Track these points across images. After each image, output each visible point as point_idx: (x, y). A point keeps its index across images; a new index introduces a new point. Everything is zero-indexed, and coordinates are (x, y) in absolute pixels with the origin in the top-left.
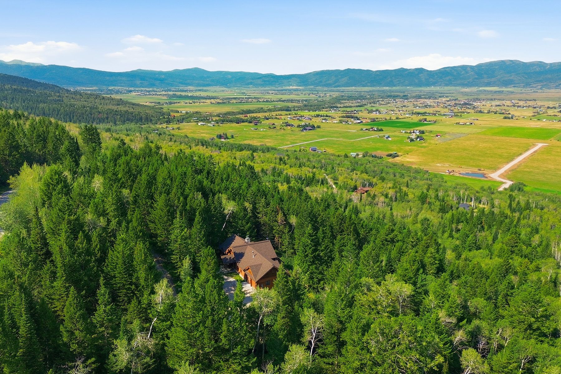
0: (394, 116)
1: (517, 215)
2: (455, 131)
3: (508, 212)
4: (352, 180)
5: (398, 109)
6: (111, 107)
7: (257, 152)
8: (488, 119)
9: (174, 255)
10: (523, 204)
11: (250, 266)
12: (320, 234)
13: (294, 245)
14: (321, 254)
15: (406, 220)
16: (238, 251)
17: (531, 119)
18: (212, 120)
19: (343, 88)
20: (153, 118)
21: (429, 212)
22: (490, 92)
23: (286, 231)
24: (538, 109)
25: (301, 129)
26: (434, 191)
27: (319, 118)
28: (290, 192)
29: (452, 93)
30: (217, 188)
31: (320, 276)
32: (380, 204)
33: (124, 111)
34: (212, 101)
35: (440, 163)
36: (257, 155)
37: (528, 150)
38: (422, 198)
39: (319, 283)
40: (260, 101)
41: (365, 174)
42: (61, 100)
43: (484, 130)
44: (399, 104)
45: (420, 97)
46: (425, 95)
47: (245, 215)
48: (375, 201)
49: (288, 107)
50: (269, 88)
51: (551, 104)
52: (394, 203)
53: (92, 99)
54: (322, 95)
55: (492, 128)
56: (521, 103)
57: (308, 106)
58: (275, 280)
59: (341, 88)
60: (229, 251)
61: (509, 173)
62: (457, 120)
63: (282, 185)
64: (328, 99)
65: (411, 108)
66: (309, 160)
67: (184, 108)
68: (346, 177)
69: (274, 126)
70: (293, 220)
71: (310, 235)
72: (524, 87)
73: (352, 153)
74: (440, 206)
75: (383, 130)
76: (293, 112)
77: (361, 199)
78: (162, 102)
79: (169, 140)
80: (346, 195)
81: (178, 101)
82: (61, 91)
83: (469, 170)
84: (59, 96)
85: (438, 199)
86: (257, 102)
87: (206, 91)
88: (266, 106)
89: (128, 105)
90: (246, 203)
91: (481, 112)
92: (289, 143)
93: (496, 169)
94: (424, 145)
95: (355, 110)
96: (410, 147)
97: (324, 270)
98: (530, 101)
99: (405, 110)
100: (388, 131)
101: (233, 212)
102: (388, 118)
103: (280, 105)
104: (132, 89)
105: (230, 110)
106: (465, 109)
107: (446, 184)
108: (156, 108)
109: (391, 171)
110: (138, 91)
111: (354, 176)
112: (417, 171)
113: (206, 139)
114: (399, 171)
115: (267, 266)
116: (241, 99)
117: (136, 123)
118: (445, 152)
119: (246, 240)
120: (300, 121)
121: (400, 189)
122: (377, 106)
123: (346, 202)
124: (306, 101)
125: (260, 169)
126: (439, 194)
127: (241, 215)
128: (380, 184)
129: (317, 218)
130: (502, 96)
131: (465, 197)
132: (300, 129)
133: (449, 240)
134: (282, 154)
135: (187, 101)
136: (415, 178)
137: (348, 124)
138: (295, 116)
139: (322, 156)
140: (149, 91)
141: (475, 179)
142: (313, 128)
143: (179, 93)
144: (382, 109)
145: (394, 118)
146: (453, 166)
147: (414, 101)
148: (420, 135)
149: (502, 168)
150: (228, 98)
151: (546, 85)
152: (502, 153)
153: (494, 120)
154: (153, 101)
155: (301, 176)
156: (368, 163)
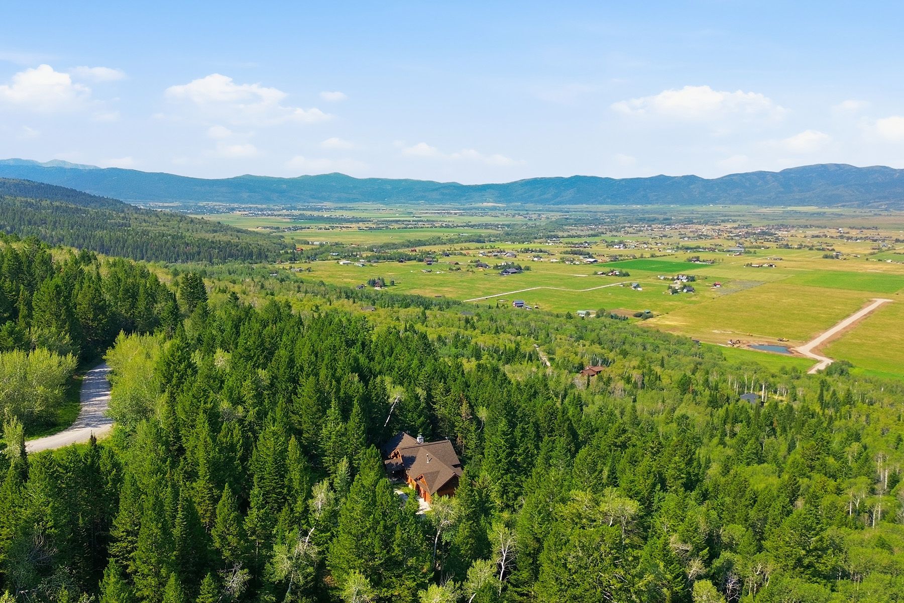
0: (647, 252)
1: (830, 412)
2: (746, 278)
3: (817, 408)
4: (576, 354)
5: (654, 241)
6: (203, 235)
7: (431, 309)
8: (798, 259)
9: (326, 456)
10: (841, 395)
11: (424, 474)
12: (518, 433)
13: (484, 449)
14: (519, 460)
15: (656, 418)
16: (407, 454)
17: (867, 259)
18: (361, 257)
19: (568, 206)
20: (269, 254)
21: (693, 405)
22: (803, 215)
23: (473, 428)
24: (880, 242)
25: (500, 271)
26: (704, 373)
27: (529, 255)
28: (479, 374)
29: (743, 216)
30: (378, 368)
31: (517, 489)
32: (618, 393)
33: (225, 242)
34: (361, 224)
35: (717, 328)
36: (431, 314)
37: (859, 309)
38: (683, 385)
39: (516, 499)
40: (437, 225)
41: (597, 345)
42: (127, 224)
43: (790, 276)
44: (657, 233)
45: (690, 222)
46: (700, 218)
47: (417, 405)
48: (609, 388)
49: (480, 236)
50: (450, 206)
52: (640, 392)
53: (174, 223)
54: (534, 217)
55: (803, 273)
56: (854, 233)
57: (511, 235)
58: (457, 488)
59: (564, 207)
60: (395, 454)
61: (828, 345)
62: (749, 259)
63: (469, 361)
64: (543, 224)
65: (676, 239)
66: (510, 322)
67: (317, 237)
68: (568, 350)
69: (457, 266)
70: (483, 413)
71: (504, 433)
72: (859, 206)
73: (579, 311)
74: (710, 396)
75: (629, 275)
76: (488, 245)
77: (588, 385)
78: (282, 226)
79: (297, 289)
80: (565, 378)
81: (307, 226)
82: (126, 210)
83: (764, 341)
84: (124, 218)
85: (708, 386)
86: (431, 227)
87: (351, 209)
88: (446, 234)
89: (229, 232)
90: (417, 388)
91: (787, 246)
92: (480, 293)
93: (806, 339)
94: (694, 299)
95: (586, 242)
96: (671, 303)
97: (522, 481)
98: (868, 229)
99: (666, 243)
100: (636, 277)
101: (400, 401)
102: (638, 255)
103: (467, 232)
104: (236, 205)
105: (389, 241)
106: (762, 241)
107: (724, 362)
108: (274, 237)
109: (638, 340)
110: (244, 209)
111: (580, 349)
112: (680, 342)
113: (352, 287)
114: (651, 340)
115: (446, 475)
116: (405, 223)
117: (244, 261)
118: (727, 311)
119: (418, 440)
120: (499, 258)
121: (651, 370)
122: (621, 236)
123: (566, 389)
124: (508, 226)
125: (435, 336)
126: (711, 379)
127: (411, 405)
128: (620, 361)
129: (516, 411)
130: (822, 222)
131: (751, 384)
132: (498, 272)
133: (719, 449)
134: (471, 314)
135: (322, 225)
136: (676, 352)
137: (575, 264)
138: (491, 250)
139: (532, 316)
140: (262, 210)
141: (773, 355)
142: (519, 270)
143: (309, 213)
144: (628, 240)
145: (647, 255)
146: (738, 334)
147: (681, 228)
148: (687, 284)
149: (816, 338)
150: (386, 221)
151: (894, 204)
152: (819, 313)
153: (807, 259)
154: (268, 225)
155: (498, 347)
156: (604, 328)
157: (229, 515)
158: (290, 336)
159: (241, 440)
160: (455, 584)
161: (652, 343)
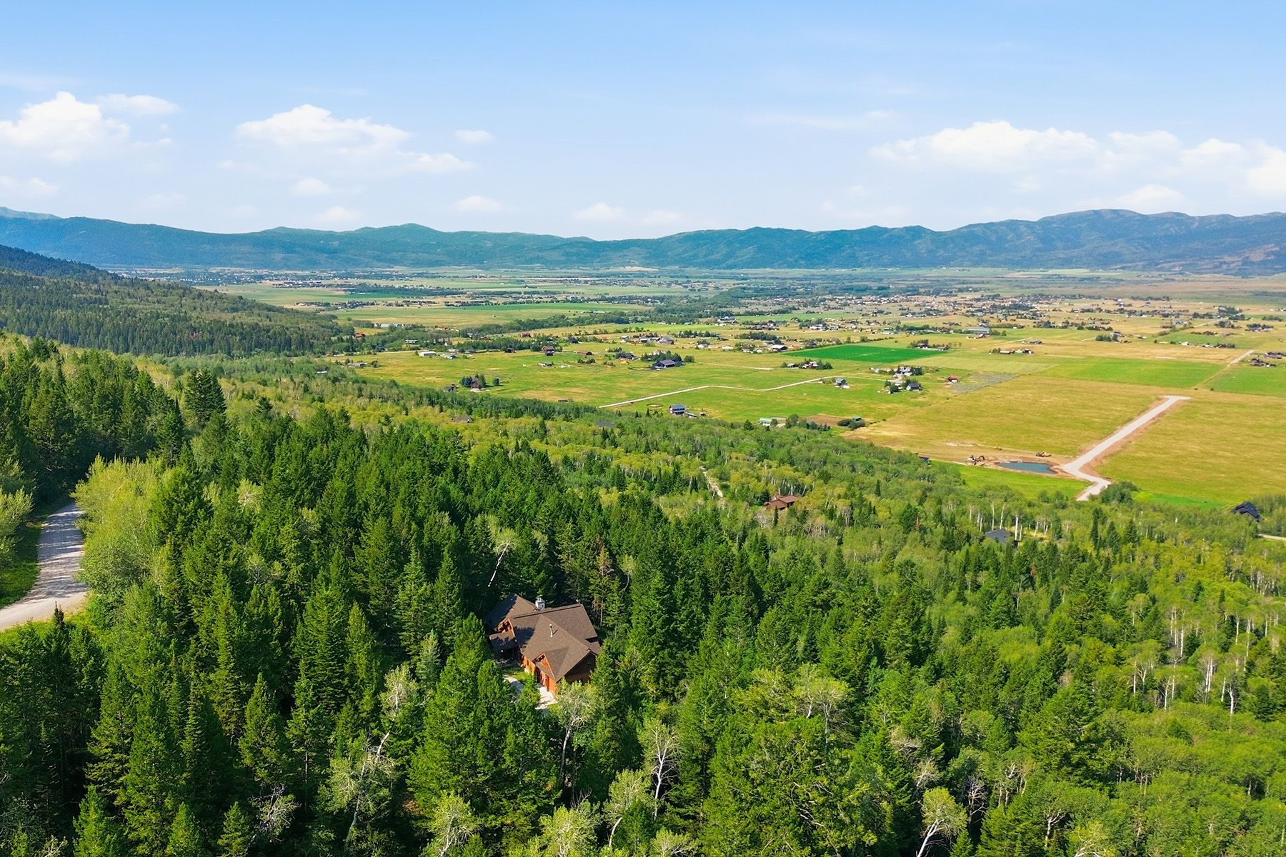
0: (856, 335)
1: (1107, 552)
2: (992, 369)
3: (1089, 548)
4: (759, 479)
5: (866, 318)
6: (217, 315)
7: (553, 419)
8: (1064, 342)
9: (404, 630)
10: (1121, 530)
11: (546, 653)
12: (678, 591)
13: (630, 615)
14: (681, 629)
15: (870, 566)
16: (522, 625)
17: (1156, 342)
18: (451, 345)
19: (745, 271)
20: (315, 342)
21: (921, 546)
22: (1070, 281)
23: (615, 586)
24: (1173, 317)
25: (651, 364)
26: (935, 503)
27: (691, 340)
28: (623, 509)
29: (988, 283)
30: (477, 504)
31: (678, 670)
32: (817, 533)
33: (249, 326)
34: (450, 299)
35: (954, 440)
36: (553, 426)
37: (1145, 410)
38: (907, 519)
39: (677, 684)
40: (559, 299)
41: (788, 466)
42: (103, 301)
43: (1052, 366)
44: (869, 308)
45: (915, 291)
46: (928, 286)
47: (535, 556)
48: (805, 526)
49: (622, 314)
50: (579, 271)
51: (1202, 307)
52: (848, 530)
53: (173, 298)
54: (698, 286)
55: (1070, 361)
56: (1138, 305)
57: (666, 312)
58: (593, 671)
59: (739, 271)
60: (504, 625)
61: (1104, 461)
62: (996, 343)
63: (608, 492)
64: (710, 296)
65: (895, 316)
66: (666, 435)
67: (385, 316)
68: (747, 474)
69: (590, 357)
70: (629, 565)
71: (659, 592)
72: (1144, 269)
73: (762, 419)
74: (944, 535)
75: (831, 368)
76: (633, 326)
77: (776, 522)
78: (333, 301)
79: (357, 392)
80: (744, 513)
81: (371, 300)
82: (100, 279)
83: (1017, 457)
84: (97, 292)
85: (941, 520)
86: (552, 302)
87: (434, 277)
88: (572, 312)
89: (256, 311)
90: (535, 531)
91: (1048, 325)
92: (623, 396)
93: (1075, 453)
94: (921, 399)
95: (771, 322)
96: (889, 406)
97: (685, 659)
98: (1157, 299)
99: (881, 322)
100: (841, 370)
101: (511, 550)
102: (843, 339)
103: (604, 309)
104: (264, 272)
105: (490, 322)
106: (1014, 318)
107: (963, 487)
108: (322, 318)
109: (845, 458)
110: (278, 277)
111: (764, 472)
112: (903, 459)
113: (437, 389)
114: (863, 458)
115: (578, 651)
116: (514, 295)
117: (278, 352)
118: (967, 415)
119: (537, 605)
120: (649, 345)
121: (862, 500)
122: (820, 313)
123: (744, 528)
124: (662, 299)
125: (560, 458)
126: (944, 510)
127: (526, 556)
128: (819, 488)
129: (676, 560)
130: (1096, 290)
131: (999, 517)
132: (647, 364)
133: (956, 607)
134: (609, 425)
135: (392, 300)
136: (897, 474)
137: (755, 353)
138: (638, 334)
139: (696, 427)
140: (303, 278)
141: (1029, 477)
142: (678, 361)
143: (372, 282)
144: (830, 318)
145: (856, 339)
146: (981, 447)
147: (902, 300)
148: (912, 378)
149: (1088, 451)
150: (486, 293)
151: (1191, 264)
152: (1092, 417)
153: (1075, 342)
154: (313, 299)
155: (649, 471)
156: (797, 442)
157: (265, 718)
158: (349, 459)
159: (280, 610)
160: (592, 806)
161: (864, 462)
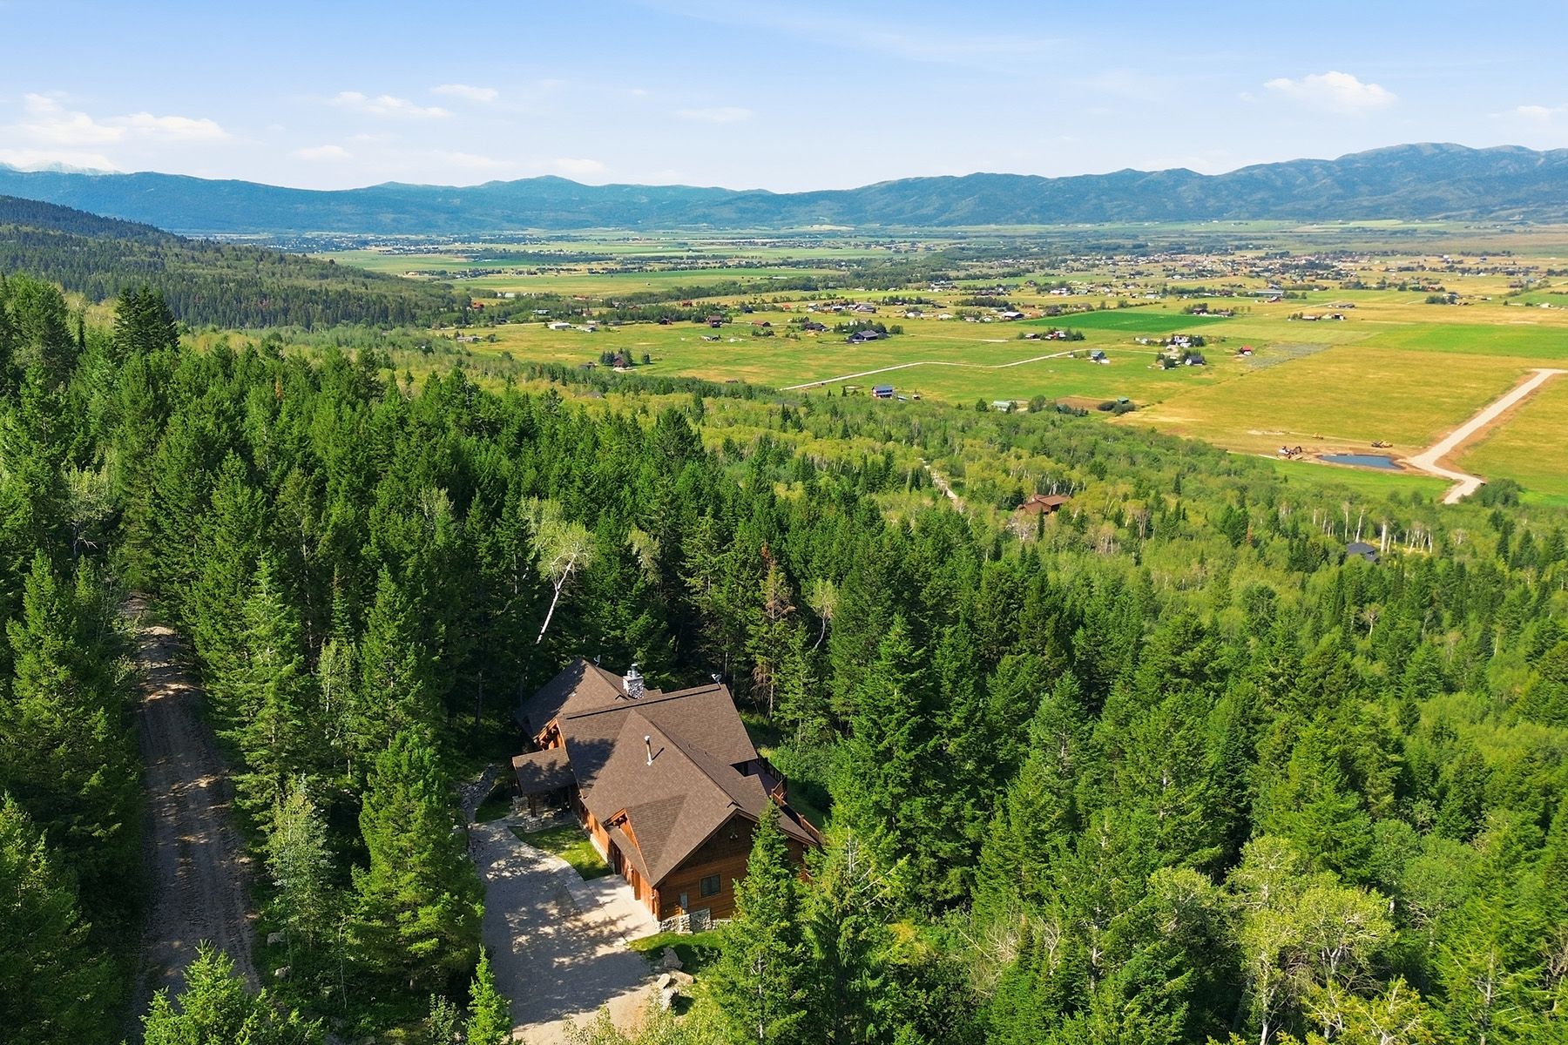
0: (1111, 299)
2: (1295, 339)
4: (1007, 472)
5: (1121, 281)
6: (300, 281)
7: (715, 397)
8: (1383, 305)
10: (1541, 542)
11: (634, 806)
15: (1191, 596)
16: (585, 735)
17: (1506, 304)
18: (591, 317)
19: (964, 228)
20: (418, 311)
21: (1261, 568)
22: (1378, 234)
24: (1521, 275)
25: (847, 336)
26: (1263, 505)
27: (898, 308)
28: (812, 505)
29: (1273, 238)
32: (1102, 547)
33: (338, 294)
34: (595, 266)
35: (1255, 427)
36: (714, 403)
37: (1510, 387)
38: (1233, 527)
40: (730, 264)
41: (1045, 457)
43: (1374, 334)
44: (1123, 269)
45: (1181, 249)
46: (1197, 243)
47: (627, 582)
48: (1085, 537)
49: (809, 279)
50: (754, 231)
51: (1556, 263)
52: (1144, 543)
53: (248, 262)
54: (904, 247)
55: (1396, 328)
56: (1470, 262)
57: (865, 276)
59: (956, 229)
60: (549, 732)
61: (1467, 452)
62: (1295, 308)
63: (789, 489)
64: (920, 258)
65: (1158, 277)
66: (871, 417)
67: (511, 284)
68: (990, 466)
69: (768, 329)
70: (825, 598)
72: (1473, 218)
73: (997, 402)
74: (1290, 549)
75: (1083, 338)
76: (824, 293)
77: (1041, 531)
78: (450, 269)
80: (993, 520)
81: (497, 268)
82: (163, 242)
83: (1346, 447)
84: (152, 255)
85: (1277, 529)
86: (721, 267)
87: (575, 240)
88: (746, 278)
89: (350, 278)
91: (1359, 286)
92: (811, 375)
93: (1426, 443)
94: (1205, 376)
95: (999, 286)
96: (1165, 385)
98: (1494, 255)
99: (1142, 285)
100: (1097, 341)
101: (580, 569)
102: (1096, 304)
103: (785, 274)
104: (370, 236)
105: (643, 290)
106: (1313, 278)
107: (1288, 486)
108: (434, 287)
109: (1120, 447)
110: (385, 242)
111: (1012, 463)
112: (1197, 450)
113: (569, 367)
114: (1144, 448)
115: (705, 810)
116: (674, 261)
117: (370, 325)
118: (1270, 395)
119: (626, 684)
120: (844, 314)
121: (1159, 501)
122: (1062, 274)
123: (996, 540)
124: (859, 263)
125: (720, 442)
126: (1280, 515)
127: (609, 579)
128: (1095, 486)
130: (1414, 245)
132: (842, 337)
134: (791, 404)
135: (524, 268)
136: (1193, 469)
137: (982, 321)
138: (829, 302)
140: (417, 243)
141: (1367, 473)
142: (882, 332)
143: (501, 247)
144: (1076, 281)
145: (1113, 304)
146: (1296, 436)
147: (1164, 260)
148: (1192, 350)
149: (1442, 440)
150: (639, 258)
151: (1535, 212)
152: (1438, 396)
153: (1399, 306)
154: (426, 267)
155: (849, 463)
156: (1051, 427)
161: (1147, 453)
